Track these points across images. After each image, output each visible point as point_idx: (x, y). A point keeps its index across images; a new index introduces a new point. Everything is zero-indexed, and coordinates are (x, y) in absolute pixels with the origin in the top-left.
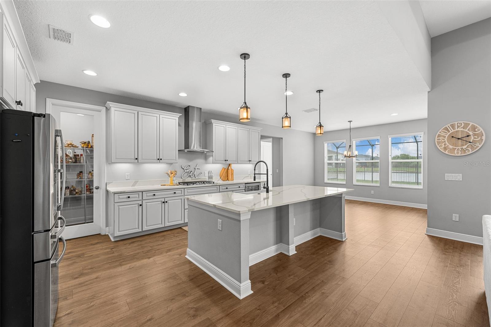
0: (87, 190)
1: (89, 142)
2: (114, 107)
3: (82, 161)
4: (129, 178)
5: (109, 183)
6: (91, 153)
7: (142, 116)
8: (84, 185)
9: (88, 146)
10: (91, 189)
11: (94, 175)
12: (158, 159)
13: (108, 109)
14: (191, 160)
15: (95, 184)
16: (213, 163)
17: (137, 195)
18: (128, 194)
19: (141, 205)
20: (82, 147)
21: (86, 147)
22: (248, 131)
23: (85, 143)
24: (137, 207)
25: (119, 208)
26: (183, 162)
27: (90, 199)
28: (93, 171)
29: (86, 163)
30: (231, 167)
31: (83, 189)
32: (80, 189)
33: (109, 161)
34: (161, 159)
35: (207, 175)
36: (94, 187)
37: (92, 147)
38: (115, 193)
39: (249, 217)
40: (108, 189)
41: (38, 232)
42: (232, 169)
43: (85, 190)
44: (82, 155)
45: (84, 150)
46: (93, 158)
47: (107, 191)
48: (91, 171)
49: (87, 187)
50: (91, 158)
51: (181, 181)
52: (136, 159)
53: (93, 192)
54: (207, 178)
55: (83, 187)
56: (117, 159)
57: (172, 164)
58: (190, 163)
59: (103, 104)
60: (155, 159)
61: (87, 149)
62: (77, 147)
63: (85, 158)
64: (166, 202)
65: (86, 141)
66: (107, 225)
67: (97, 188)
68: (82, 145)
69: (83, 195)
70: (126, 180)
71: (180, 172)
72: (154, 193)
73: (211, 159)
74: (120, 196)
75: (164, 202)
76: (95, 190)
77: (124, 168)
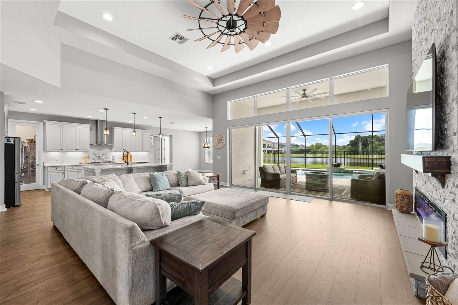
0: (31, 167)
1: (33, 139)
2: (48, 123)
3: (28, 150)
4: (58, 159)
5: (45, 162)
6: (34, 146)
7: (66, 127)
8: (29, 164)
9: (32, 141)
10: (34, 167)
11: (36, 158)
12: (76, 149)
13: (44, 123)
14: (101, 150)
15: (37, 163)
16: (114, 151)
17: (62, 168)
18: (56, 168)
19: (64, 173)
20: (28, 142)
21: (31, 142)
22: (141, 132)
23: (30, 140)
24: (62, 174)
25: (50, 174)
26: (95, 151)
27: (34, 172)
28: (35, 156)
29: (31, 151)
30: (130, 154)
31: (29, 167)
32: (27, 167)
33: (45, 150)
34: (78, 149)
35: (111, 158)
36: (36, 164)
37: (34, 142)
38: (48, 167)
39: (100, 171)
40: (44, 165)
41: (16, 173)
42: (130, 155)
43: (30, 167)
44: (28, 147)
45: (29, 144)
46: (35, 149)
47: (44, 167)
48: (34, 156)
49: (31, 165)
50: (34, 149)
51: (93, 161)
52: (62, 149)
53: (35, 168)
54: (111, 160)
55: (29, 165)
56: (50, 149)
57: (87, 152)
58: (100, 152)
59: (42, 121)
60: (74, 150)
61: (31, 143)
62: (25, 142)
63: (30, 149)
64: (80, 172)
65: (31, 138)
66: (44, 185)
67: (38, 165)
68: (28, 141)
69: (28, 170)
70: (57, 160)
71: (92, 156)
72: (72, 167)
73: (113, 149)
74: (51, 168)
75: (78, 172)
76: (36, 166)
77: (55, 154)
